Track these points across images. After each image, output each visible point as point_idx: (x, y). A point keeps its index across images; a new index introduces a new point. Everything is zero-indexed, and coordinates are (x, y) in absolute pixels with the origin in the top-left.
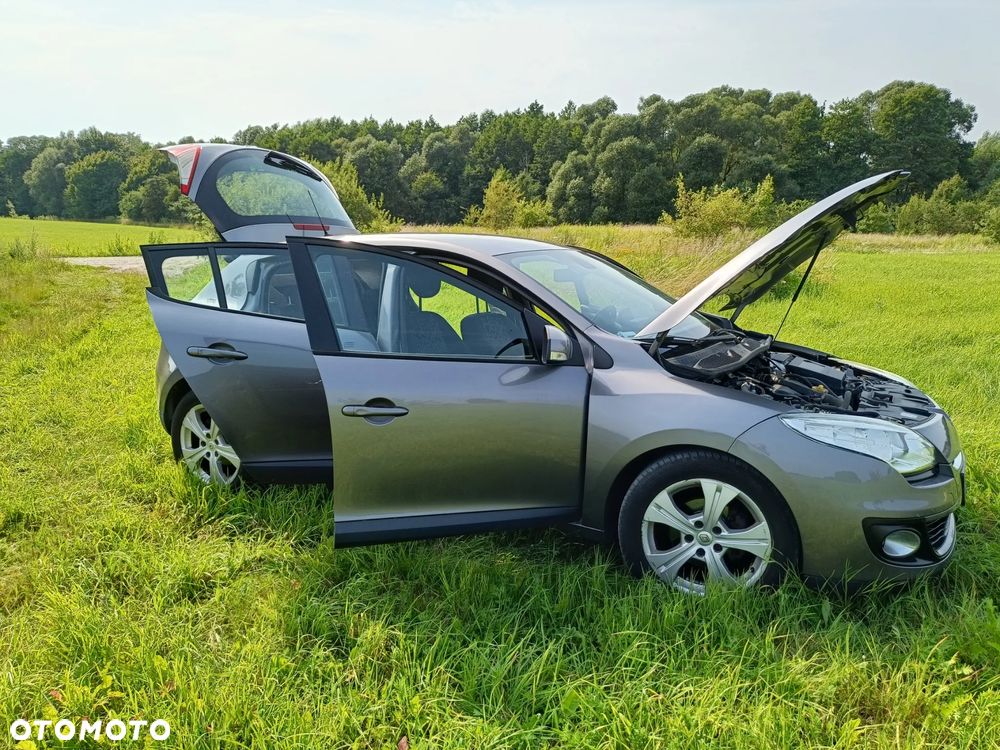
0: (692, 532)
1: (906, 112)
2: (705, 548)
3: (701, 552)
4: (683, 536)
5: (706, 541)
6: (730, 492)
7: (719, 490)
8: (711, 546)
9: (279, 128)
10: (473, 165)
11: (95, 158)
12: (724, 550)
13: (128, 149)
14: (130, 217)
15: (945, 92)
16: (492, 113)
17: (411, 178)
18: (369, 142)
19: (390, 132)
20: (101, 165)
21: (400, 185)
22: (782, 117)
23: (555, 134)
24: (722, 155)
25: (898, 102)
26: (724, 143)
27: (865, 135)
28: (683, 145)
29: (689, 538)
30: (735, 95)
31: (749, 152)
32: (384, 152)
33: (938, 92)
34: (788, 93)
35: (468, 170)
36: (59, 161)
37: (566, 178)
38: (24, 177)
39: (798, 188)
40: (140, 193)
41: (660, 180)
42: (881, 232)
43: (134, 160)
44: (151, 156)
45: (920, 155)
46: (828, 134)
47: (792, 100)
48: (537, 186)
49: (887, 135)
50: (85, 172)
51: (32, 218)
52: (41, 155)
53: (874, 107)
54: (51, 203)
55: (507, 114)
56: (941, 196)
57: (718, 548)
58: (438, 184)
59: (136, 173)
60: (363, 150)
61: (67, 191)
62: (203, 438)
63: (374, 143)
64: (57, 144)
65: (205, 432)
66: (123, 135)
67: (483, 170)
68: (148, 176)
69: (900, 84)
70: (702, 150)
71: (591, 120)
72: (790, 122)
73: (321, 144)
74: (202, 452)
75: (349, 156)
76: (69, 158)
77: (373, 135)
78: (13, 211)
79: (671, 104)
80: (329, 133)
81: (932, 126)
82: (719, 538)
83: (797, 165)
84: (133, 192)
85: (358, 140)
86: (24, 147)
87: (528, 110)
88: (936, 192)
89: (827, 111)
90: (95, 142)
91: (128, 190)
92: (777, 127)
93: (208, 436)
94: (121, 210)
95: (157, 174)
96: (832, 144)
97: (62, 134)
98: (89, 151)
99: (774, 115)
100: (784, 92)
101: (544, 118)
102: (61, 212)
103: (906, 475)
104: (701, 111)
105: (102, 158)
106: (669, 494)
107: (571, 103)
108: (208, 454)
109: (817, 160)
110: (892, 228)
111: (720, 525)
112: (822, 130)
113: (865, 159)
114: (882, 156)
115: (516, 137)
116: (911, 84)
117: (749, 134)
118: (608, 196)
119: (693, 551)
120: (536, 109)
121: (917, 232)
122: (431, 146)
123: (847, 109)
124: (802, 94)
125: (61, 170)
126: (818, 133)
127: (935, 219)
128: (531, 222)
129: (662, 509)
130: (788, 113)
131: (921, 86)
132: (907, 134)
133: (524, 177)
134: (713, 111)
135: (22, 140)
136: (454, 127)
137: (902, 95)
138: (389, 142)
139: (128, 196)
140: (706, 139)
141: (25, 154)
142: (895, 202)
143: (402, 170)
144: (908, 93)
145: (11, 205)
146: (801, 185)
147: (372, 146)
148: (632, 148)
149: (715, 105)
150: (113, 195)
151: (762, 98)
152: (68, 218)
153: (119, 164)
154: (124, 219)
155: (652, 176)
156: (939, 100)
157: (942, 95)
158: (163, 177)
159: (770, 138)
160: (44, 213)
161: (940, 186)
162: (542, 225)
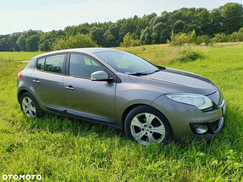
0: (144, 128)
1: (231, 10)
2: (148, 132)
3: (146, 133)
4: (141, 129)
5: (148, 130)
6: (153, 117)
7: (150, 116)
8: (149, 132)
9: (74, 26)
10: (121, 32)
11: (32, 36)
12: (153, 133)
13: (39, 34)
14: (41, 50)
15: (241, 5)
16: (125, 19)
17: (106, 36)
18: (96, 28)
19: (100, 25)
20: (33, 38)
21: (104, 38)
22: (198, 14)
23: (141, 23)
24: (183, 25)
25: (229, 8)
26: (184, 22)
27: (220, 17)
28: (173, 23)
29: (143, 130)
30: (186, 9)
31: (190, 24)
32: (100, 30)
33: (239, 5)
34: (200, 8)
35: (120, 33)
36: (24, 38)
37: (145, 33)
38: (16, 42)
39: (203, 32)
40: (42, 44)
41: (168, 32)
42: (225, 42)
43: (41, 36)
44: (45, 35)
45: (235, 22)
46: (210, 18)
47: (201, 10)
48: (137, 36)
49: (226, 17)
50: (30, 40)
51: (18, 52)
52: (20, 37)
53: (223, 10)
54: (22, 48)
55: (129, 19)
56: (241, 31)
57: (151, 132)
58: (113, 37)
59: (42, 39)
60: (94, 30)
61: (26, 45)
62: (27, 106)
63: (97, 28)
64: (23, 34)
65: (27, 104)
66: (38, 31)
67: (124, 33)
68: (44, 40)
69: (229, 3)
70: (178, 24)
71: (151, 19)
72: (201, 15)
73: (84, 29)
74: (27, 109)
75: (91, 32)
76: (26, 37)
77: (96, 26)
78: (14, 51)
79: (170, 13)
80: (86, 27)
81: (238, 14)
82: (151, 129)
83: (203, 26)
84: (41, 44)
85: (93, 28)
86: (16, 35)
87: (134, 17)
88: (240, 31)
89: (210, 12)
90: (32, 33)
91: (40, 44)
92: (197, 17)
93: (28, 105)
94: (39, 49)
95: (47, 40)
96: (212, 20)
97: (24, 31)
98: (31, 35)
99: (196, 14)
100: (199, 8)
101: (138, 19)
102: (25, 50)
103: (202, 110)
104: (177, 14)
105: (34, 36)
106: (137, 117)
107: (145, 15)
108: (29, 110)
109: (208, 24)
110: (228, 41)
111: (151, 126)
112: (209, 17)
113: (220, 23)
114: (225, 23)
115: (131, 24)
116: (232, 3)
117: (190, 19)
118: (155, 37)
119: (144, 133)
120: (136, 17)
121: (234, 41)
122: (111, 28)
123: (215, 11)
124: (203, 8)
125: (24, 40)
126: (208, 18)
127: (239, 38)
128: (135, 45)
129: (135, 122)
130: (200, 13)
131: (234, 3)
132: (232, 16)
133: (134, 34)
134: (180, 14)
135: (15, 33)
136: (116, 23)
137: (230, 6)
138: (101, 28)
139: (40, 45)
140: (179, 21)
141: (16, 37)
142: (228, 34)
143: (104, 34)
144: (231, 6)
145: (13, 49)
146: (204, 31)
147: (96, 29)
148: (161, 25)
149: (181, 12)
150: (37, 45)
151: (193, 10)
152: (27, 51)
153: (37, 38)
154: (39, 51)
155: (166, 31)
156: (239, 7)
157: (240, 6)
158: (48, 40)
159: (196, 20)
160: (21, 50)
161: (241, 29)
162: (138, 46)
